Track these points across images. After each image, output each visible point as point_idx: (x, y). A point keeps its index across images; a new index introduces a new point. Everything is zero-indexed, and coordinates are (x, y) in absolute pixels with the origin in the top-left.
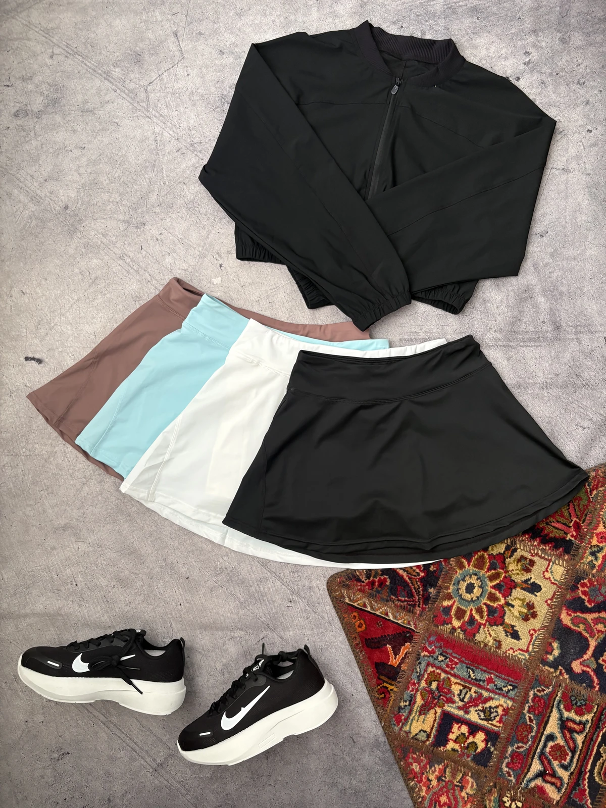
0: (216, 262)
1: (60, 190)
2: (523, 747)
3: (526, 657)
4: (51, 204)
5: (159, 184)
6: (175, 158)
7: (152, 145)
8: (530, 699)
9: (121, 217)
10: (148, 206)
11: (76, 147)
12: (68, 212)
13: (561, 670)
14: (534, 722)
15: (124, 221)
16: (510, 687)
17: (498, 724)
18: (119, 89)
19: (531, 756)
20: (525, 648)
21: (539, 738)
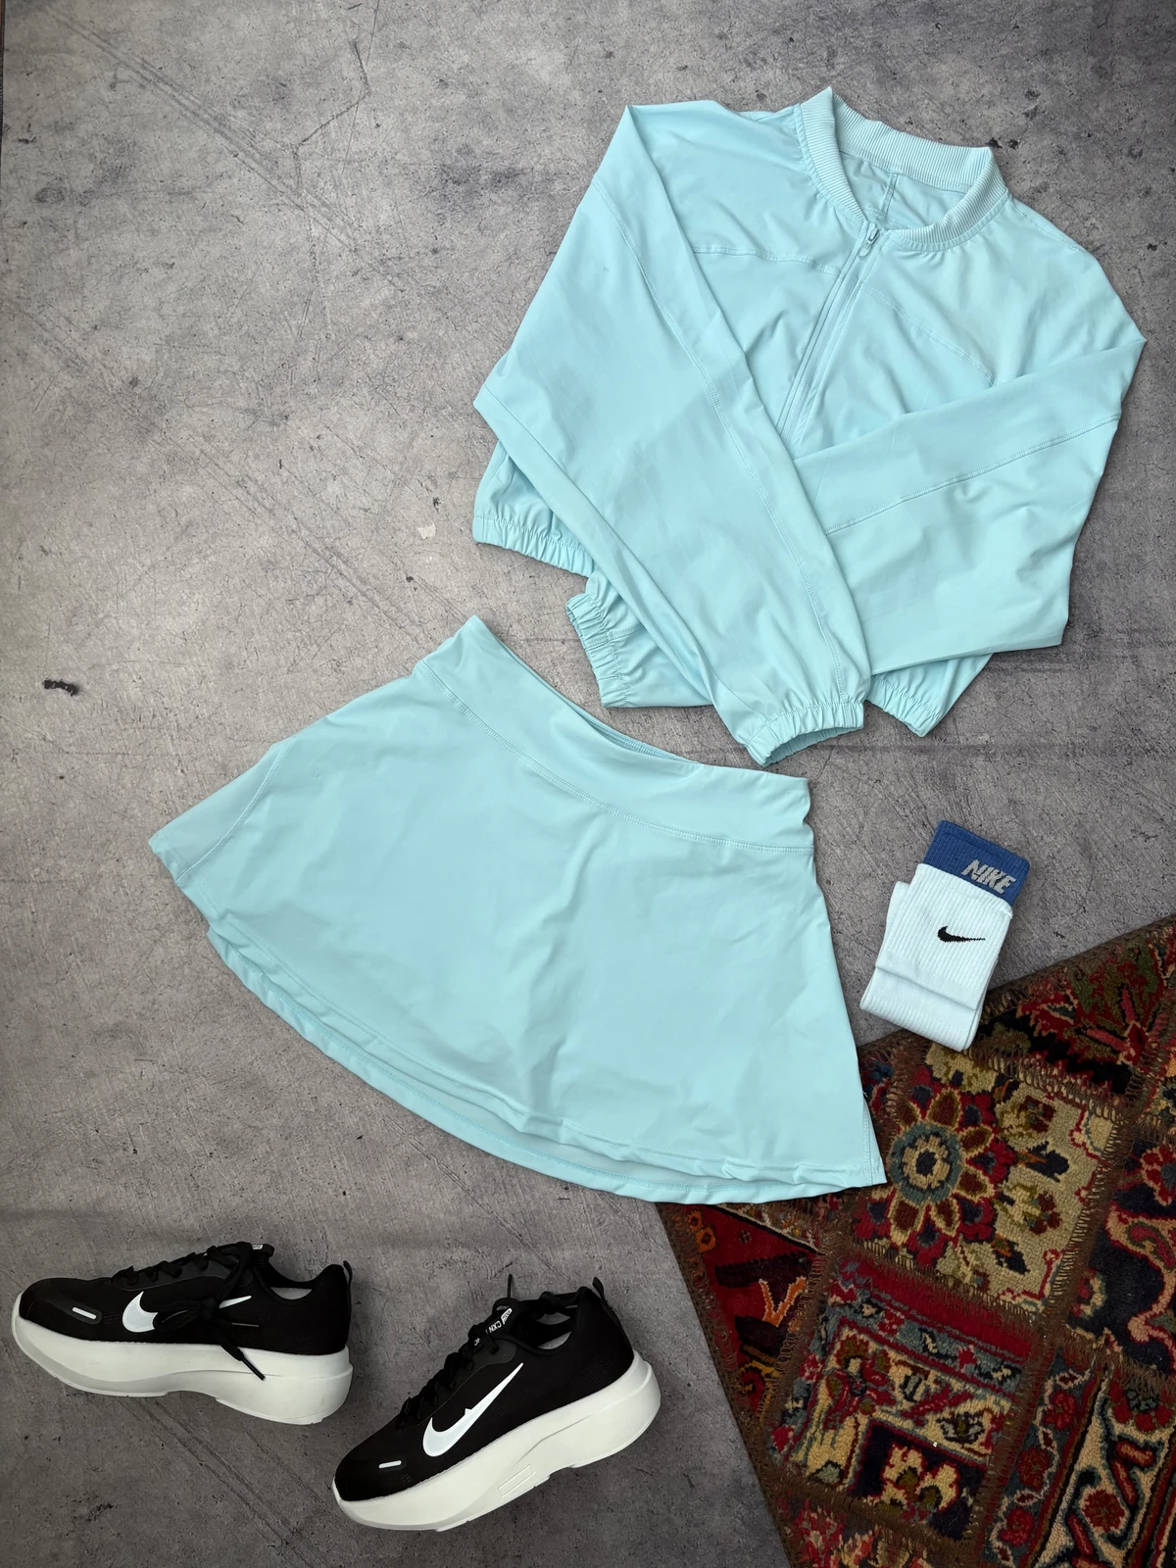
0: (426, 494)
1: (123, 348)
2: (1030, 1497)
3: (1038, 1309)
4: (105, 375)
5: (316, 337)
6: (349, 288)
7: (304, 261)
8: (1047, 1394)
9: (242, 403)
10: (295, 382)
11: (156, 264)
12: (137, 390)
13: (1108, 1336)
14: (1055, 1444)
15: (247, 410)
16: (1006, 1372)
17: (983, 1450)
18: (243, 151)
19: (1049, 1517)
20: (1036, 1291)
21: (1064, 1479)
